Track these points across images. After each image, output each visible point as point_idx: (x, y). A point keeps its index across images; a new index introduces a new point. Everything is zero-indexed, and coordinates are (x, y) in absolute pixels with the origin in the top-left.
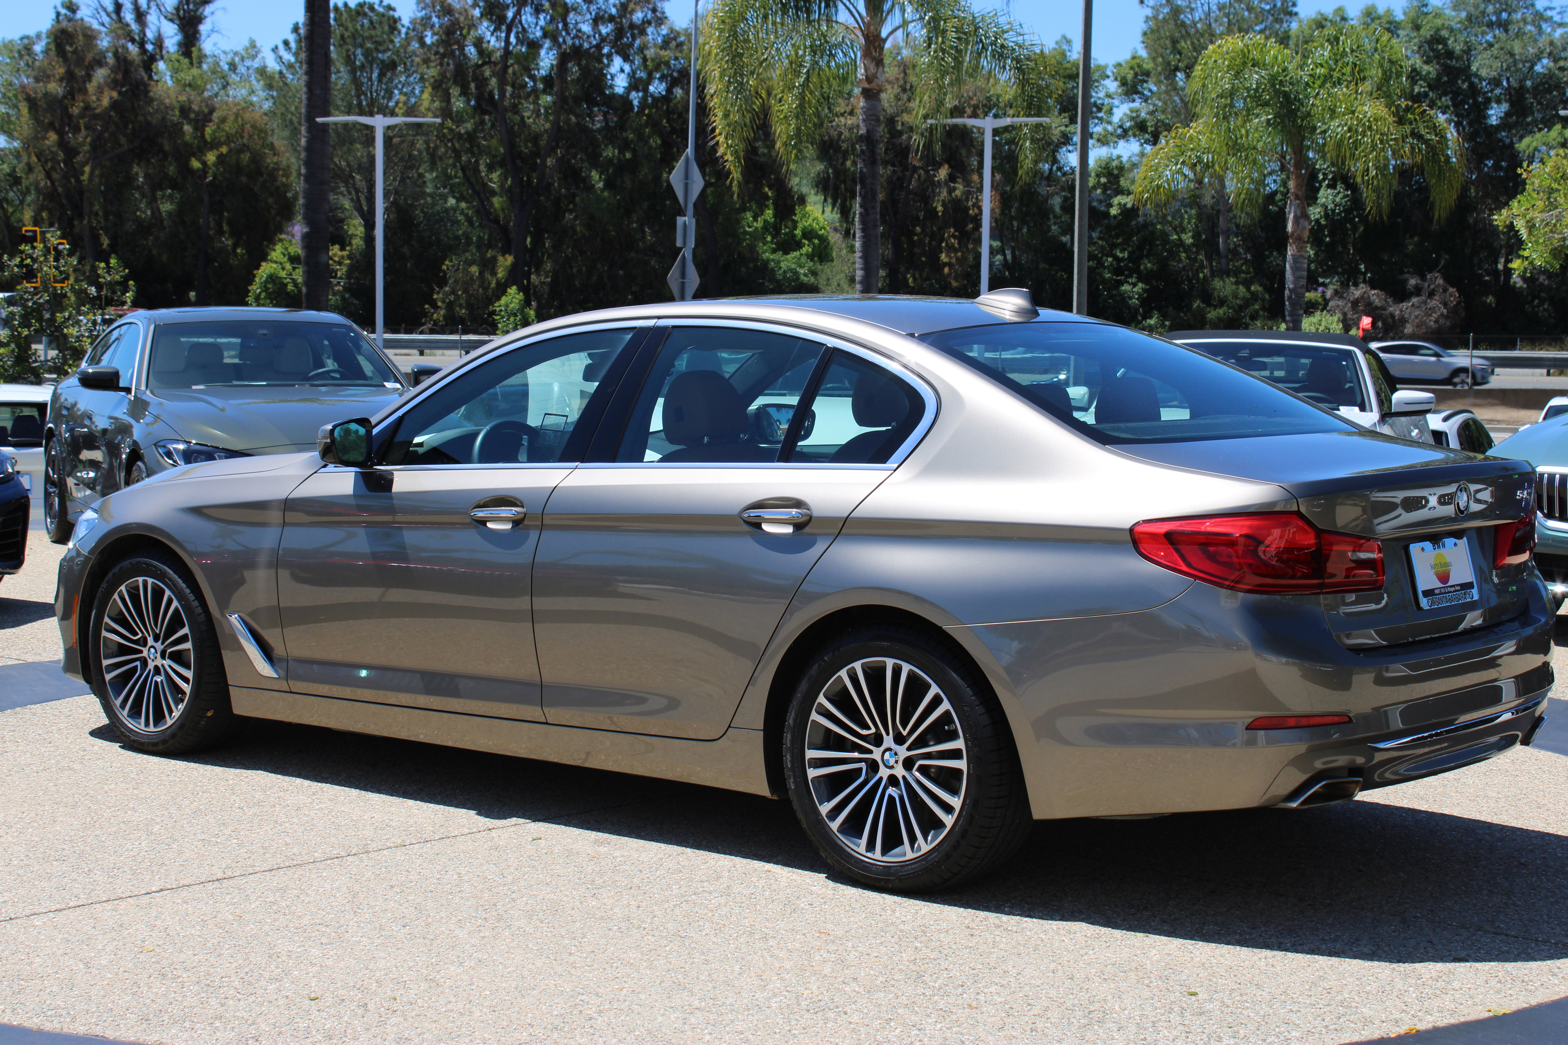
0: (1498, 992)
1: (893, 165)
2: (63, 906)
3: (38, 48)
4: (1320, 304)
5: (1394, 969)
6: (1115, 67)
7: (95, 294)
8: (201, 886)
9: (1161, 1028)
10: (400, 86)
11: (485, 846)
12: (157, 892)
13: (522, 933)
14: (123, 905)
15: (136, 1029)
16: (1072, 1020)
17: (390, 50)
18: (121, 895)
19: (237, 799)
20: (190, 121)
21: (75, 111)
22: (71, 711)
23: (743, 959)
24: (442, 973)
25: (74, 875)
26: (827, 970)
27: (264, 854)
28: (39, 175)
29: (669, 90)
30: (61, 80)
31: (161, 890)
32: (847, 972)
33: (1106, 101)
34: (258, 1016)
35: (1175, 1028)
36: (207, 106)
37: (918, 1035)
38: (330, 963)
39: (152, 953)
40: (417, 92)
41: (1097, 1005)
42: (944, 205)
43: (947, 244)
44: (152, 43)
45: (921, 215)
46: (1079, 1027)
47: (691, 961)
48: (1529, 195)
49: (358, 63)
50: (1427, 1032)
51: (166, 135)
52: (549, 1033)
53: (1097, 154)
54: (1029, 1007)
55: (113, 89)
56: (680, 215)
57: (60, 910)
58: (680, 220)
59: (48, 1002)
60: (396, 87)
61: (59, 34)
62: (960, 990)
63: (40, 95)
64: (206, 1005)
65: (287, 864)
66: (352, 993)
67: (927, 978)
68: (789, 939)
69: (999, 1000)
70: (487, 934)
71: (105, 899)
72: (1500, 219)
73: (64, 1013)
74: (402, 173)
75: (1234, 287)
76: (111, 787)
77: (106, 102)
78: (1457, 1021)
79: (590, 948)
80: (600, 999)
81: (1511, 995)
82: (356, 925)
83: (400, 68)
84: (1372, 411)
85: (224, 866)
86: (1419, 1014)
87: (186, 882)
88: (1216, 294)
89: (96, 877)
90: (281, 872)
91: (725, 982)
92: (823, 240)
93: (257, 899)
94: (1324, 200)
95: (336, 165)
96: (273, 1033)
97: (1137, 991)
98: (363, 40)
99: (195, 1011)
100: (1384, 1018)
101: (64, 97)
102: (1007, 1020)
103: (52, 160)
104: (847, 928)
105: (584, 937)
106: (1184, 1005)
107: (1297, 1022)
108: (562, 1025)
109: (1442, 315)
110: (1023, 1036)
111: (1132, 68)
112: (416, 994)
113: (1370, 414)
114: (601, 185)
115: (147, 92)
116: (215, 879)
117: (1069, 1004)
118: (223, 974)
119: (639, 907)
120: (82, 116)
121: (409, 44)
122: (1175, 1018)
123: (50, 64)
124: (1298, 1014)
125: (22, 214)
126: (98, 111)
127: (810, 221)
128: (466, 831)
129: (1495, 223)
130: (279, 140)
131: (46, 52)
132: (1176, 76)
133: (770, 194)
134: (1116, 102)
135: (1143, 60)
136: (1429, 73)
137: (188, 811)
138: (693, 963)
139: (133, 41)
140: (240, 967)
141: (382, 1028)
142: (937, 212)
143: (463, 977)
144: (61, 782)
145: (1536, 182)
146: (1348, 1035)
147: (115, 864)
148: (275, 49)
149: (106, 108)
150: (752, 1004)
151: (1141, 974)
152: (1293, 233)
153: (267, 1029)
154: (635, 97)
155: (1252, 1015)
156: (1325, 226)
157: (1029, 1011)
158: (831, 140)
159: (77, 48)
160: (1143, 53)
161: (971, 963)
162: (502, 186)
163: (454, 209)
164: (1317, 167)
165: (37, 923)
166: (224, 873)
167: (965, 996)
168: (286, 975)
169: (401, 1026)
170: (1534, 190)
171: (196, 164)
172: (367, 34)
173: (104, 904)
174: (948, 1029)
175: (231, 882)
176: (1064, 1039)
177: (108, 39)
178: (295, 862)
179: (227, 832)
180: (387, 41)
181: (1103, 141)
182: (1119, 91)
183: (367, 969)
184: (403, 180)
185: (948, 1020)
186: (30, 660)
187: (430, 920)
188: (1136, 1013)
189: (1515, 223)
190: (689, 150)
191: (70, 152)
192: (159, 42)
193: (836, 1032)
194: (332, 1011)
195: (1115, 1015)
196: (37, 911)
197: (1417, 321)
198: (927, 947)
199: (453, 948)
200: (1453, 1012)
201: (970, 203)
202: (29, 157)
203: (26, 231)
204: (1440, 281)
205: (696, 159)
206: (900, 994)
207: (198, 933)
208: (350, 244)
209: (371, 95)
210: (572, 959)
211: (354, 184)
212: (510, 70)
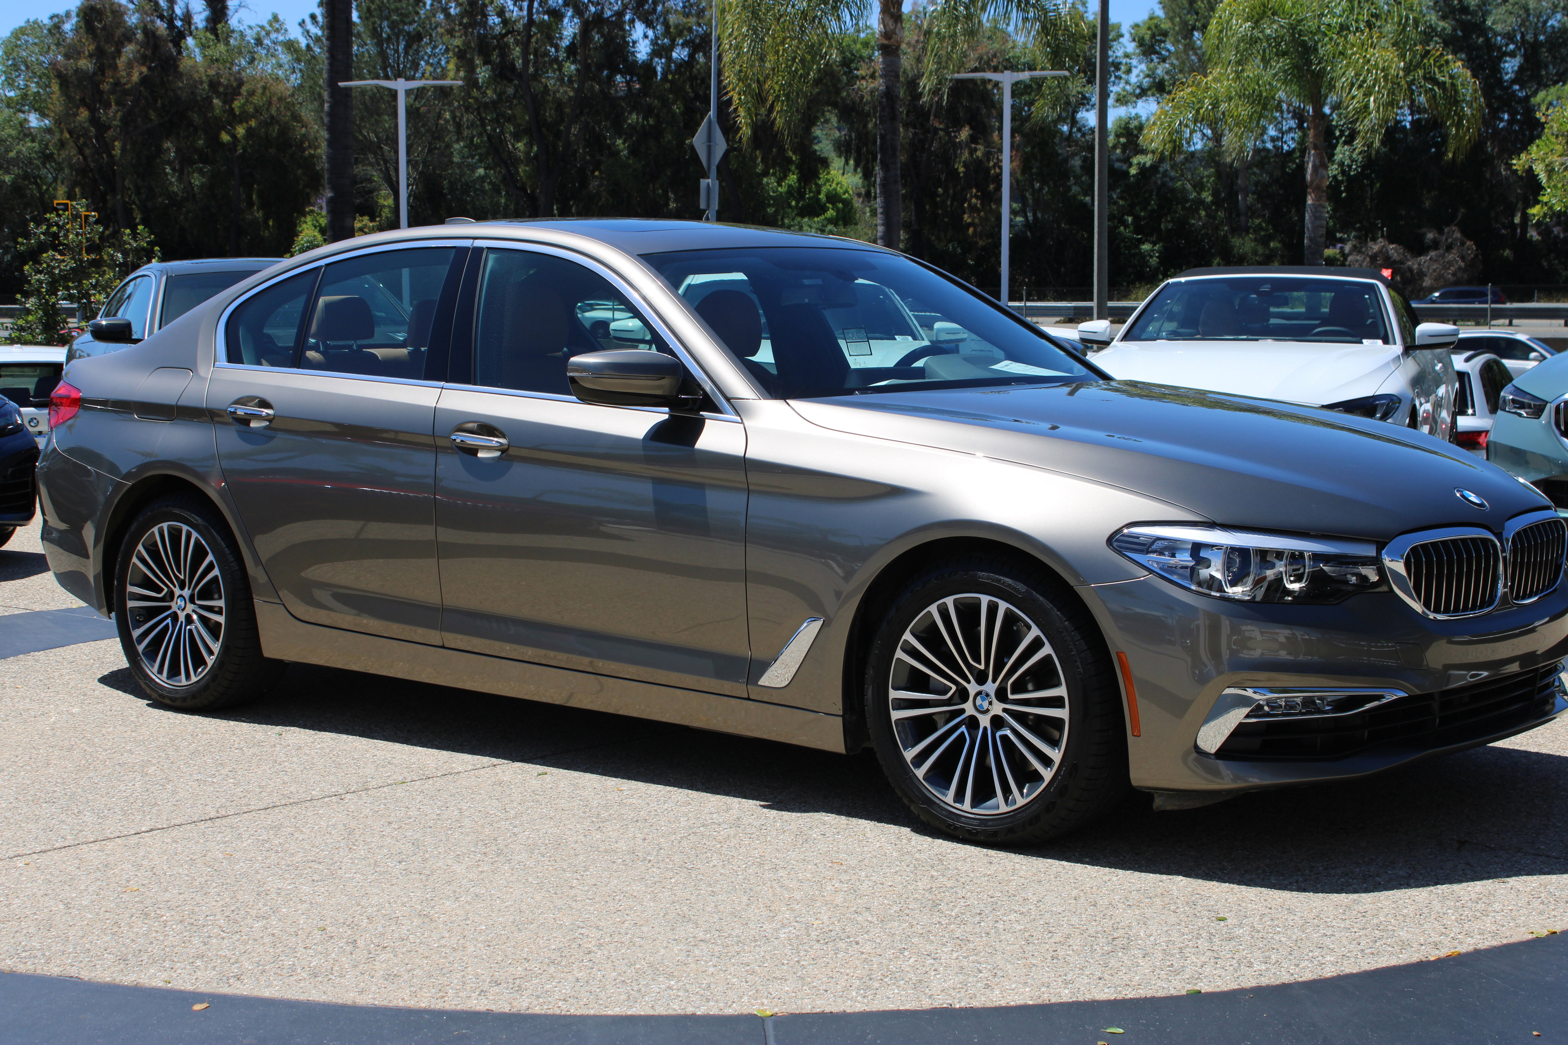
0: (1541, 913)
1: (915, 127)
2: (49, 847)
3: (67, 27)
4: (1338, 260)
5: (1432, 891)
6: (1133, 28)
7: (121, 260)
8: (193, 825)
9: (1188, 955)
10: (426, 58)
11: (489, 782)
12: (147, 832)
13: (522, 867)
14: (110, 845)
15: (113, 969)
16: (1095, 947)
17: (415, 22)
18: (110, 836)
19: (237, 740)
20: (219, 95)
21: (105, 87)
22: (74, 657)
23: (751, 889)
24: (437, 909)
25: (63, 817)
26: (839, 900)
27: (261, 793)
28: (71, 151)
29: (691, 56)
30: (91, 56)
31: (151, 830)
32: (859, 901)
33: (1124, 61)
34: (241, 954)
35: (1204, 954)
36: (236, 79)
37: (933, 964)
38: (320, 900)
39: (136, 893)
40: (443, 63)
41: (1121, 932)
42: (965, 166)
43: (970, 205)
44: (181, 20)
45: (943, 177)
46: (1103, 955)
47: (697, 892)
48: (1548, 139)
49: (384, 35)
50: (1467, 955)
51: (196, 109)
52: (545, 967)
53: (1116, 114)
54: (1050, 935)
55: (143, 64)
56: (703, 178)
57: (45, 851)
58: (704, 182)
59: (23, 943)
60: (423, 58)
61: (88, 11)
62: (978, 918)
63: (71, 72)
64: (187, 944)
65: (283, 803)
66: (341, 930)
67: (943, 907)
68: (800, 869)
69: (1019, 928)
70: (485, 869)
71: (92, 840)
72: (1519, 163)
73: (39, 954)
74: (430, 144)
75: (1253, 244)
76: (109, 730)
77: (135, 77)
78: (1499, 944)
79: (593, 881)
80: (601, 932)
81: (1555, 916)
82: (350, 861)
83: (426, 40)
84: (1395, 343)
85: (218, 805)
86: (1459, 936)
87: (177, 822)
88: (1236, 250)
89: (85, 819)
90: (277, 810)
91: (732, 913)
92: (847, 203)
93: (249, 838)
94: (1341, 156)
95: (365, 136)
96: (256, 971)
97: (1163, 917)
98: (389, 12)
99: (176, 950)
100: (1422, 941)
101: (95, 73)
102: (1026, 948)
103: (83, 135)
104: (860, 858)
105: (587, 870)
106: (1213, 931)
107: (1332, 946)
108: (559, 959)
109: (1460, 268)
110: (1043, 964)
111: (1149, 28)
112: (408, 930)
113: (1393, 346)
114: (625, 152)
115: (177, 67)
116: (208, 818)
117: (1091, 931)
118: (208, 913)
119: (645, 839)
120: (113, 91)
121: (434, 16)
122: (1203, 944)
123: (80, 41)
124: (1333, 938)
125: (55, 189)
126: (128, 86)
127: (834, 185)
128: (470, 767)
129: (1514, 168)
130: (307, 113)
131: (76, 30)
132: (1193, 35)
133: (794, 158)
134: (1134, 62)
135: (1161, 21)
136: (1444, 29)
137: (186, 752)
138: (699, 895)
139: (161, 17)
140: (227, 905)
141: (370, 965)
142: (959, 173)
143: (458, 912)
144: (58, 726)
145: (1555, 126)
146: (1385, 958)
147: (106, 805)
148: (302, 24)
149: (136, 83)
150: (759, 935)
151: (1167, 900)
152: (1312, 181)
153: (250, 968)
154: (659, 66)
155: (1283, 939)
156: (1342, 181)
157: (1049, 938)
158: (854, 103)
159: (105, 24)
160: (1160, 13)
161: (989, 891)
162: (527, 153)
163: (482, 179)
164: (1334, 123)
165: (20, 865)
166: (218, 812)
167: (982, 924)
168: (274, 912)
169: (390, 963)
170: (1553, 134)
171: (225, 137)
172: (393, 7)
173: (91, 845)
174: (965, 957)
175: (224, 821)
176: (1086, 967)
177: (137, 15)
178: (292, 801)
179: (224, 771)
180: (412, 13)
181: (1122, 100)
182: (1137, 51)
183: (359, 905)
184: (430, 151)
185: (965, 949)
186: (38, 610)
187: (427, 856)
188: (1162, 940)
189: (1534, 167)
190: (711, 113)
191: (101, 127)
192: (187, 18)
193: (847, 963)
194: (320, 948)
195: (1140, 942)
196: (20, 852)
197: (1435, 274)
198: (944, 876)
199: (449, 883)
200: (1495, 934)
201: (991, 164)
202: (62, 132)
203: (58, 204)
204: (1458, 235)
205: (718, 122)
206: (915, 923)
207: (186, 872)
208: (380, 216)
209: (398, 66)
210: (573, 892)
211: (383, 155)
212: (533, 40)
